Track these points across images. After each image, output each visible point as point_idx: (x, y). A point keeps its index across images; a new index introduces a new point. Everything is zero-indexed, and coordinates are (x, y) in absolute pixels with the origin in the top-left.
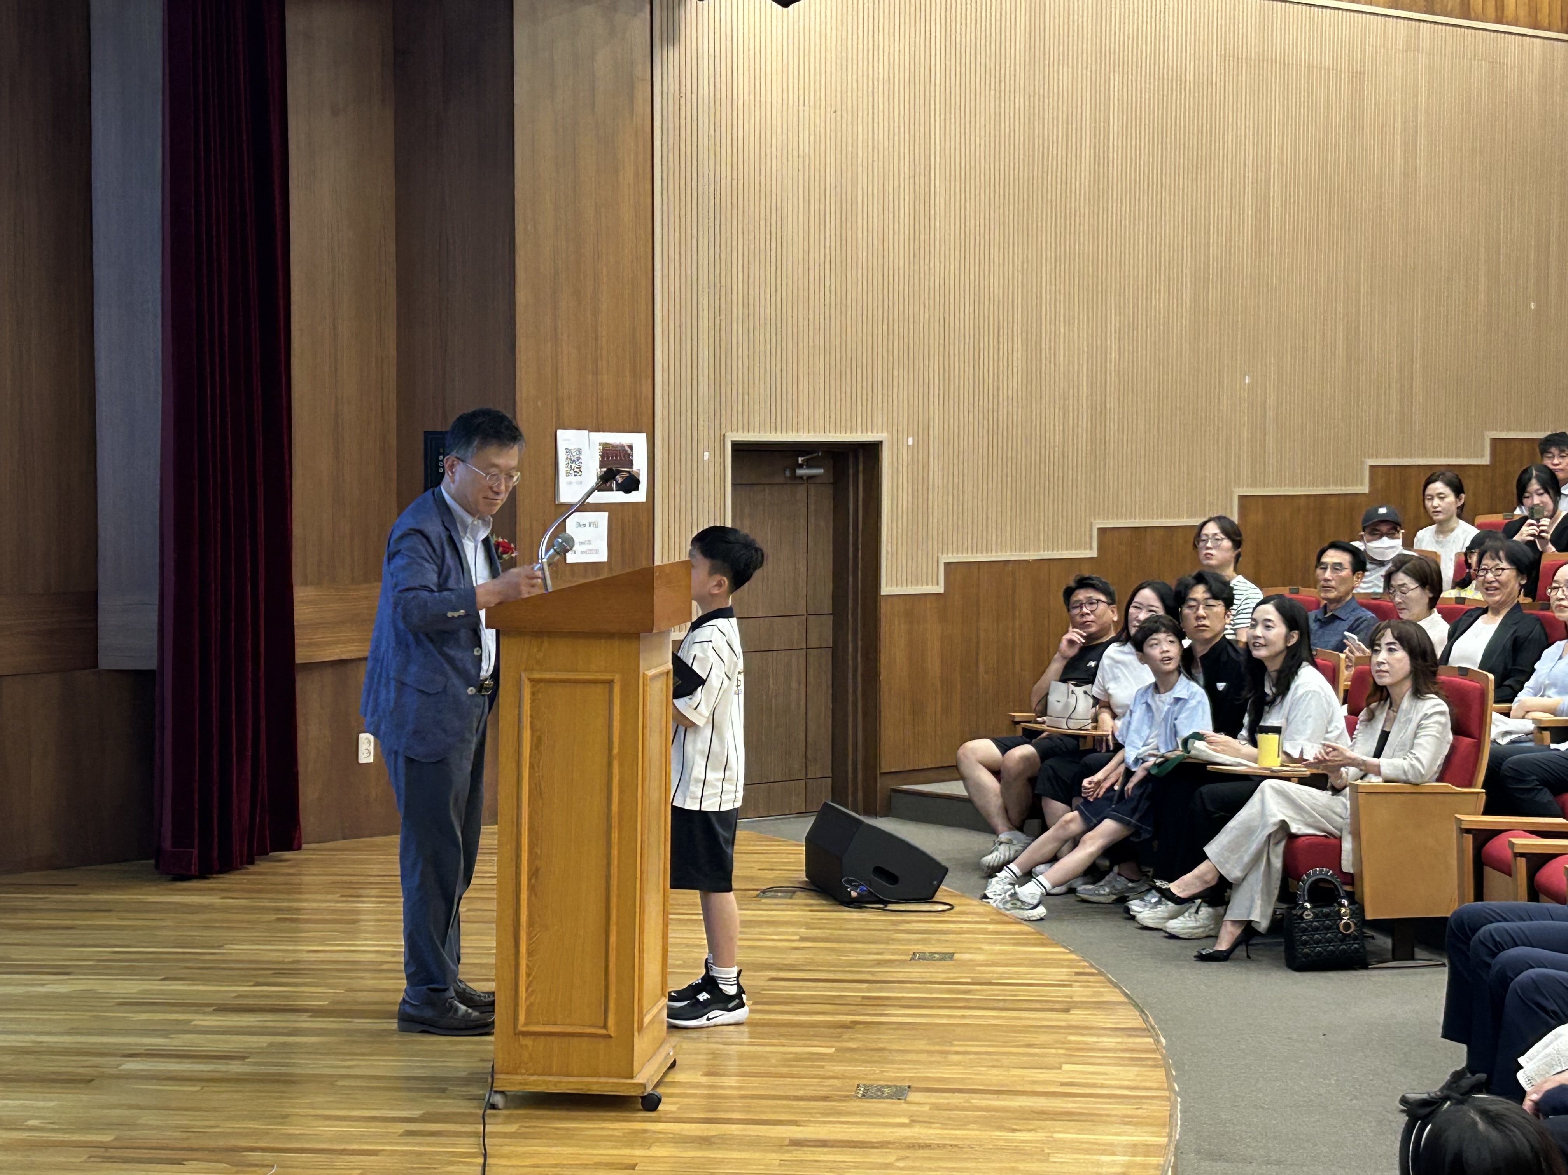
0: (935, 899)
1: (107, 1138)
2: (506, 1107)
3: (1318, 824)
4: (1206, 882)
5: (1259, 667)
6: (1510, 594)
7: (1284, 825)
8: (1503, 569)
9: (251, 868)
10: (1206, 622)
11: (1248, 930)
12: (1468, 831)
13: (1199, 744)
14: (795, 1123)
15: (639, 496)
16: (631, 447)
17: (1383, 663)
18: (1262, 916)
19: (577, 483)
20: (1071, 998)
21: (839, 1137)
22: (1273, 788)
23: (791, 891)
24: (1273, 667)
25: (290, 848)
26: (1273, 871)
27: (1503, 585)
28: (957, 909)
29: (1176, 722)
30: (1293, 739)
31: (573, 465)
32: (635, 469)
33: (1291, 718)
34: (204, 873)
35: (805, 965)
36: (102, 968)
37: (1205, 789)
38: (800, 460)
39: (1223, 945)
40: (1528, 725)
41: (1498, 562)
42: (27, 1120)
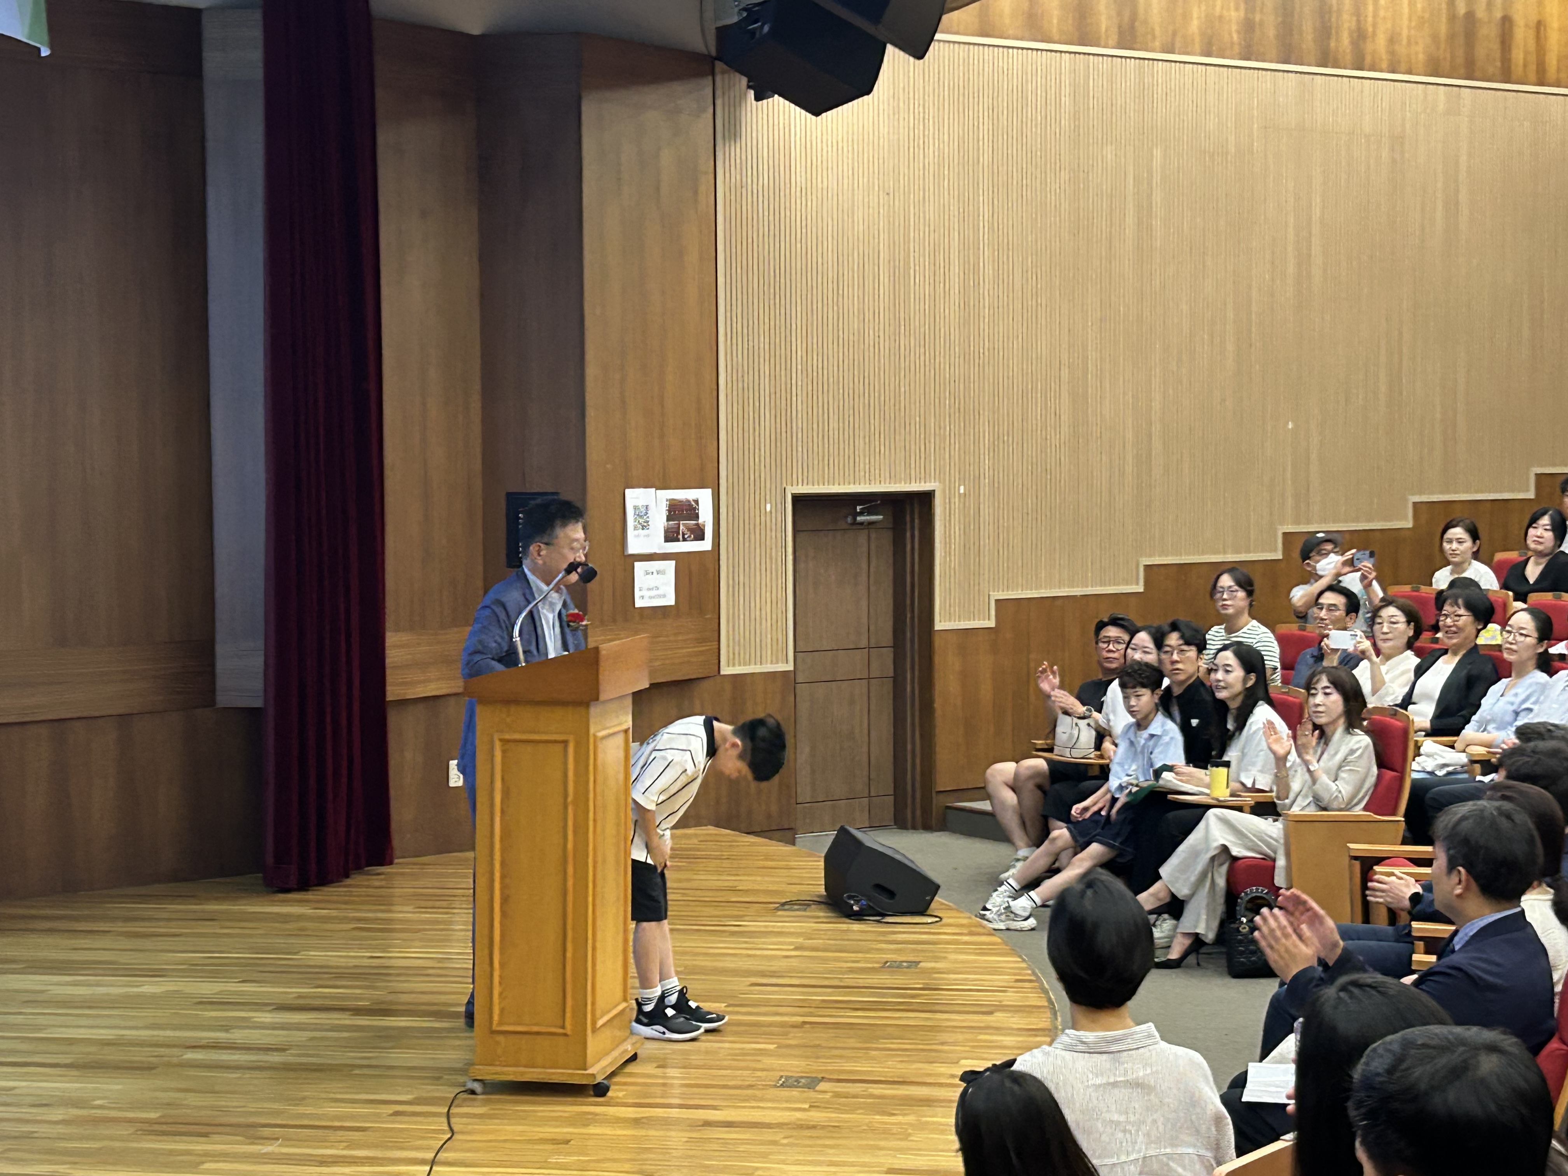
0: (929, 912)
1: (153, 1115)
2: (483, 1093)
3: (1256, 848)
4: (1159, 900)
5: (1222, 706)
6: (1466, 639)
7: (1225, 849)
8: (1460, 616)
9: (348, 881)
10: (1180, 666)
11: (1197, 942)
12: (1356, 858)
13: (1166, 775)
14: (714, 1108)
15: (706, 545)
16: (697, 502)
17: (1319, 705)
18: (1208, 927)
19: (645, 536)
20: (1000, 1001)
21: (745, 1119)
22: (1216, 815)
23: (804, 904)
24: (1234, 705)
25: (382, 864)
26: (1218, 889)
27: (1460, 630)
28: (944, 921)
29: (1152, 756)
30: (1247, 770)
31: (641, 521)
32: (701, 521)
33: (1246, 751)
34: (303, 886)
35: (789, 972)
36: (193, 971)
37: (1171, 815)
38: (858, 508)
39: (1174, 955)
40: (1463, 758)
41: (1456, 608)
42: (94, 1100)
